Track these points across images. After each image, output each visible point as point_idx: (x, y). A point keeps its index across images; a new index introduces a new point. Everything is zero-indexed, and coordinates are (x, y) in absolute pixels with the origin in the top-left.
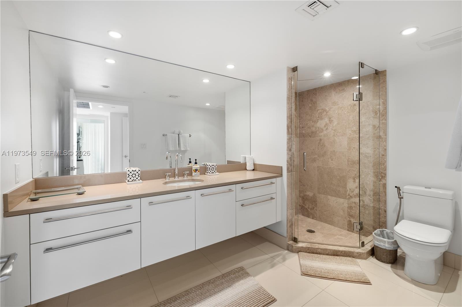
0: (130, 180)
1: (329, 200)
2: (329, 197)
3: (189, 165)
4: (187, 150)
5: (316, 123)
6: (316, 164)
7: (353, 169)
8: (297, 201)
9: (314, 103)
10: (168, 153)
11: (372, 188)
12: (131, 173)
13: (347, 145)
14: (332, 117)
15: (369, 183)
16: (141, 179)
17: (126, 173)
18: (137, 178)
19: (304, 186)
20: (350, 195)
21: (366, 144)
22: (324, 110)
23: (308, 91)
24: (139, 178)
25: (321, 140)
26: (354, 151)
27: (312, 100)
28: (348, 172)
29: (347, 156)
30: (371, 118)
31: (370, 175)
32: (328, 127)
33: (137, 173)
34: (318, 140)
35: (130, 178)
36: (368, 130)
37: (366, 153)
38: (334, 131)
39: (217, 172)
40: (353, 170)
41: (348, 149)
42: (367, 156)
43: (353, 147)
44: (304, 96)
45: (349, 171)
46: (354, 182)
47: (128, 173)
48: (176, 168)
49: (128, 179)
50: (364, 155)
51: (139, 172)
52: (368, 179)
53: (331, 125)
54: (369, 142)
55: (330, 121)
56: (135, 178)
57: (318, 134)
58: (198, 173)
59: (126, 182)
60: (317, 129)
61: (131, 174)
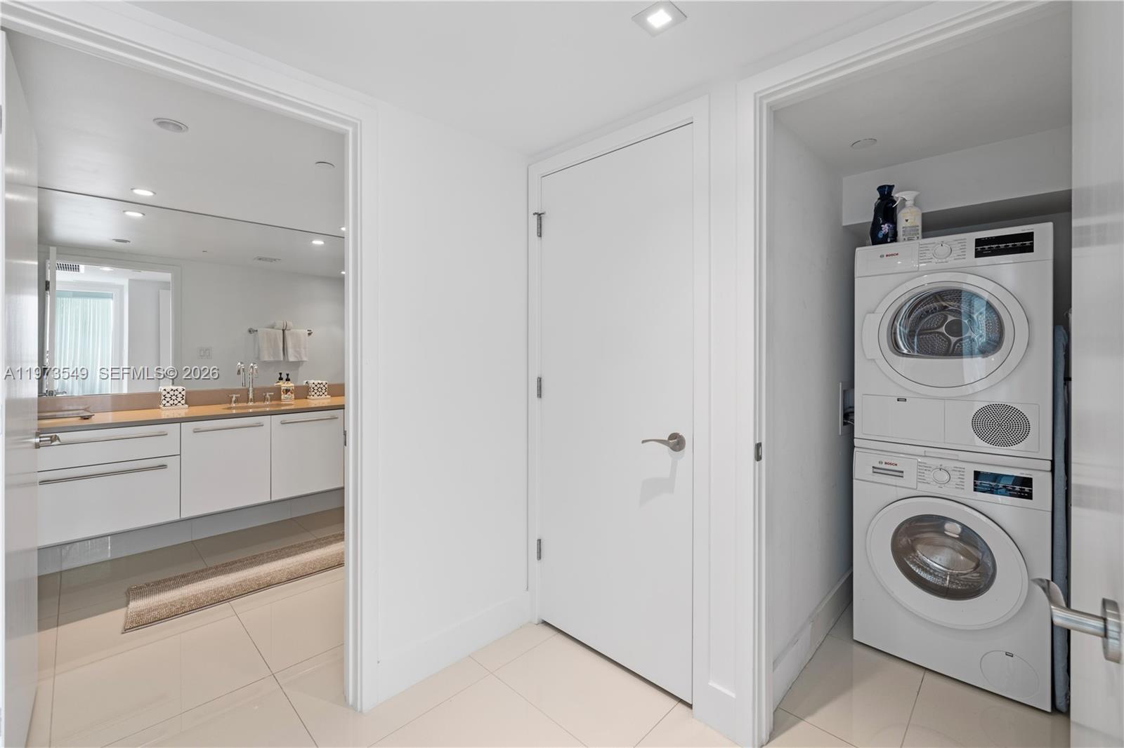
0: (167, 404)
3: (278, 384)
4: (303, 362)
10: (239, 364)
12: (168, 393)
16: (186, 403)
17: (160, 394)
18: (179, 402)
24: (183, 402)
33: (180, 393)
35: (168, 402)
39: (328, 394)
47: (164, 393)
48: (251, 389)
49: (164, 402)
51: (183, 393)
56: (176, 402)
58: (291, 396)
59: (159, 408)
61: (168, 396)
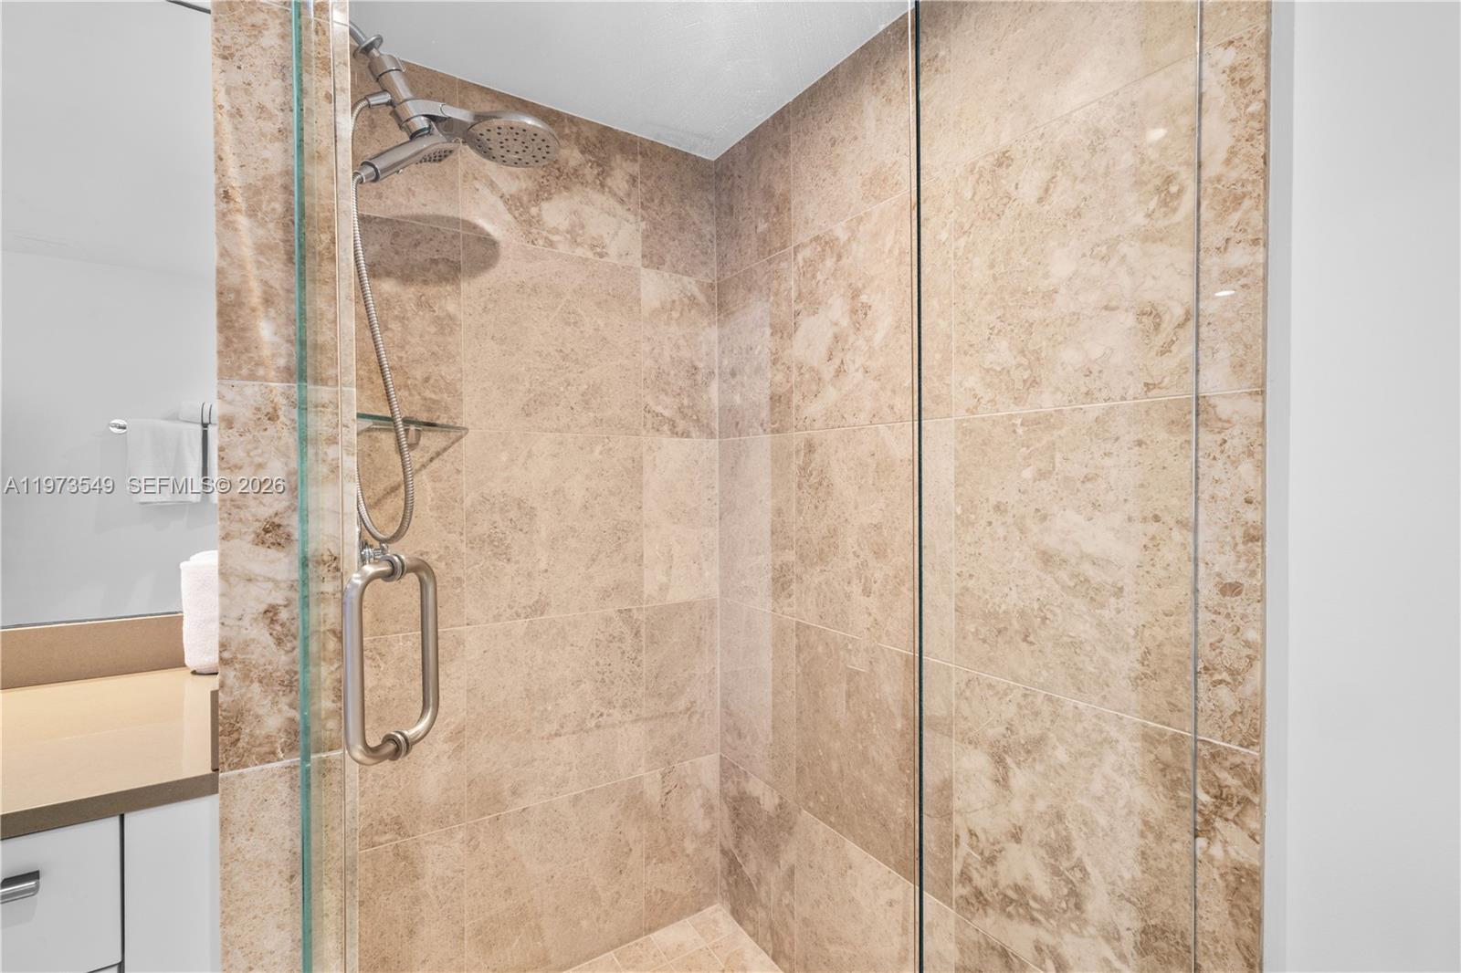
1: (850, 867)
2: (854, 851)
5: (790, 337)
6: (790, 605)
7: (994, 679)
8: (708, 824)
9: (777, 209)
11: (1127, 876)
13: (957, 486)
14: (864, 287)
15: (1103, 821)
19: (740, 736)
20: (970, 880)
21: (1087, 479)
22: (827, 244)
23: (751, 136)
25: (810, 448)
26: (1001, 532)
27: (768, 193)
28: (960, 695)
29: (955, 570)
30: (1124, 248)
31: (1110, 759)
32: (848, 357)
34: (798, 452)
36: (1096, 351)
37: (1083, 556)
38: (876, 385)
40: (990, 686)
41: (958, 517)
42: (1087, 580)
43: (993, 501)
44: (736, 174)
45: (968, 693)
46: (997, 781)
50: (1063, 575)
52: (1097, 787)
53: (861, 342)
54: (1108, 462)
55: (854, 312)
57: (798, 407)
60: (794, 377)
